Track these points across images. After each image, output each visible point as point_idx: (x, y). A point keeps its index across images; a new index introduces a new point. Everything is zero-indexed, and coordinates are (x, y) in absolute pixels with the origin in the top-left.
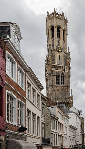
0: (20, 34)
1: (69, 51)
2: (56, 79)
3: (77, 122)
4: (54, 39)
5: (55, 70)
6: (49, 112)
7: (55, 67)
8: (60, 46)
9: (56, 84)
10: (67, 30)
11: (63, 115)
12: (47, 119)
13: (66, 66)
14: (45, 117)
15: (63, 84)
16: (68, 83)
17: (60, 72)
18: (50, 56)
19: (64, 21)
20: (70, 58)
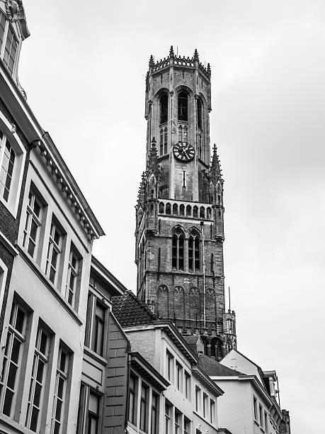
0: (23, 22)
1: (215, 157)
2: (169, 251)
3: (259, 423)
4: (169, 127)
5: (166, 219)
6: (125, 345)
7: (168, 211)
8: (187, 144)
9: (169, 269)
10: (209, 98)
11: (190, 372)
12: (113, 372)
13: (206, 206)
14: (104, 364)
15: (198, 266)
16: (216, 262)
17: (186, 224)
18: (153, 175)
19: (199, 73)
20: (222, 177)
